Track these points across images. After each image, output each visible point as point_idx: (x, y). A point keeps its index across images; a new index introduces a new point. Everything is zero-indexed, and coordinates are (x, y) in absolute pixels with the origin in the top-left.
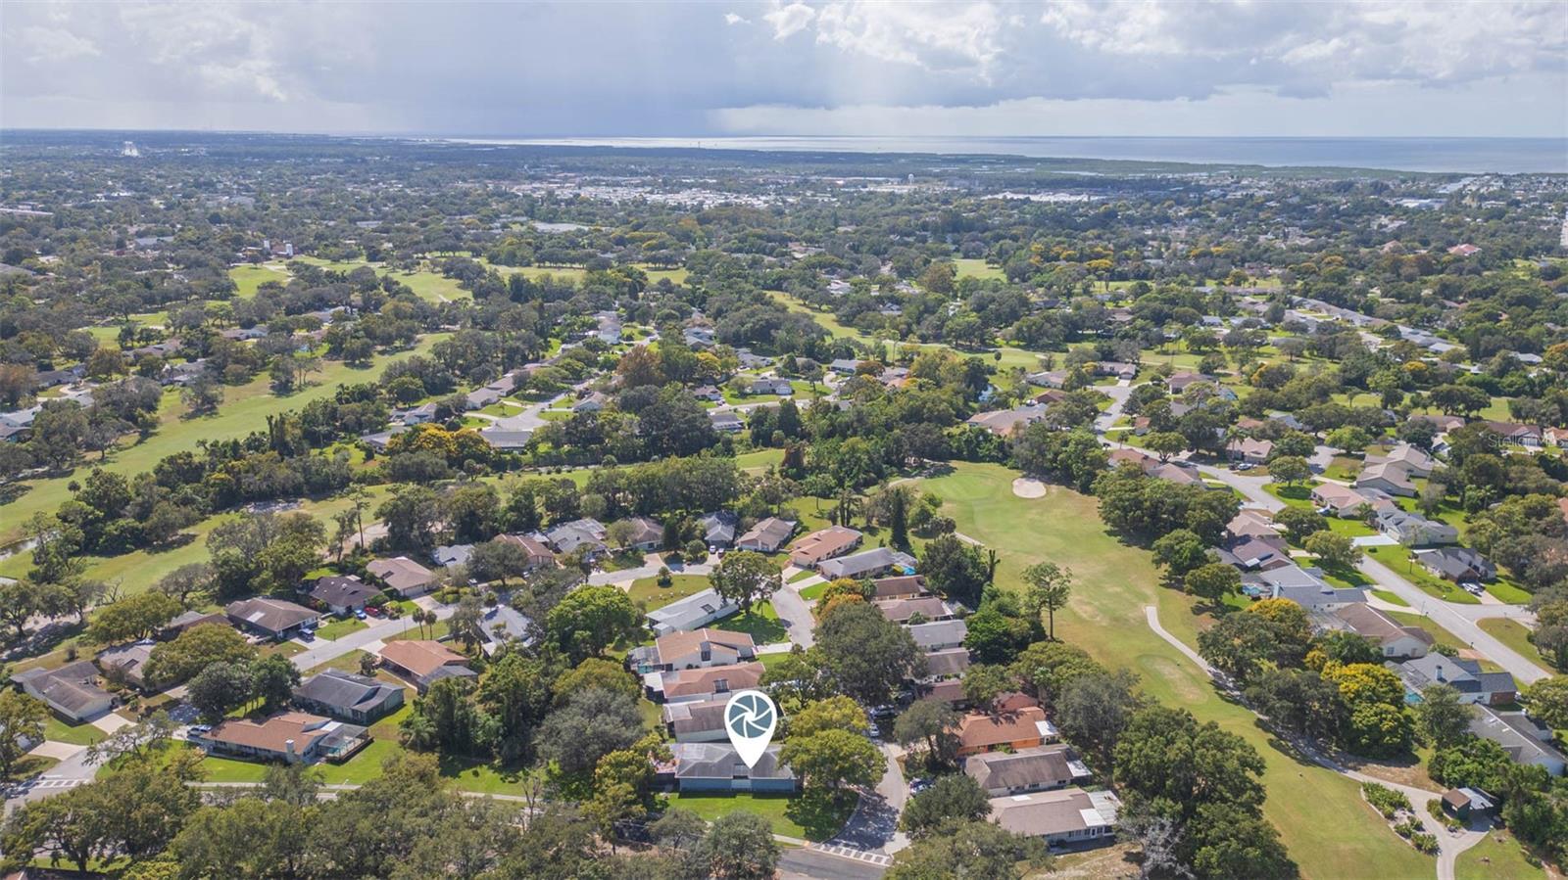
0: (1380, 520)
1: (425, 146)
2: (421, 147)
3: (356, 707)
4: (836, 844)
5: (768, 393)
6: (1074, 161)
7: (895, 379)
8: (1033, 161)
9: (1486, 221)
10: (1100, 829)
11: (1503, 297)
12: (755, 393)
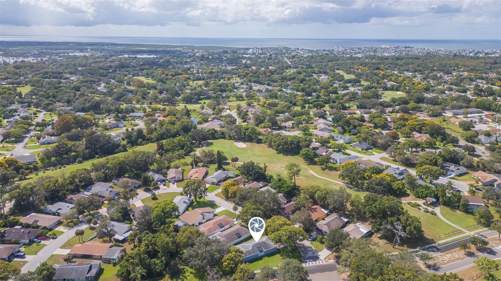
0: (335, 138)
3: (88, 275)
4: (306, 262)
5: (116, 128)
6: (135, 45)
7: (159, 117)
8: (122, 45)
9: (268, 60)
10: (368, 232)
11: (298, 79)
12: (111, 128)
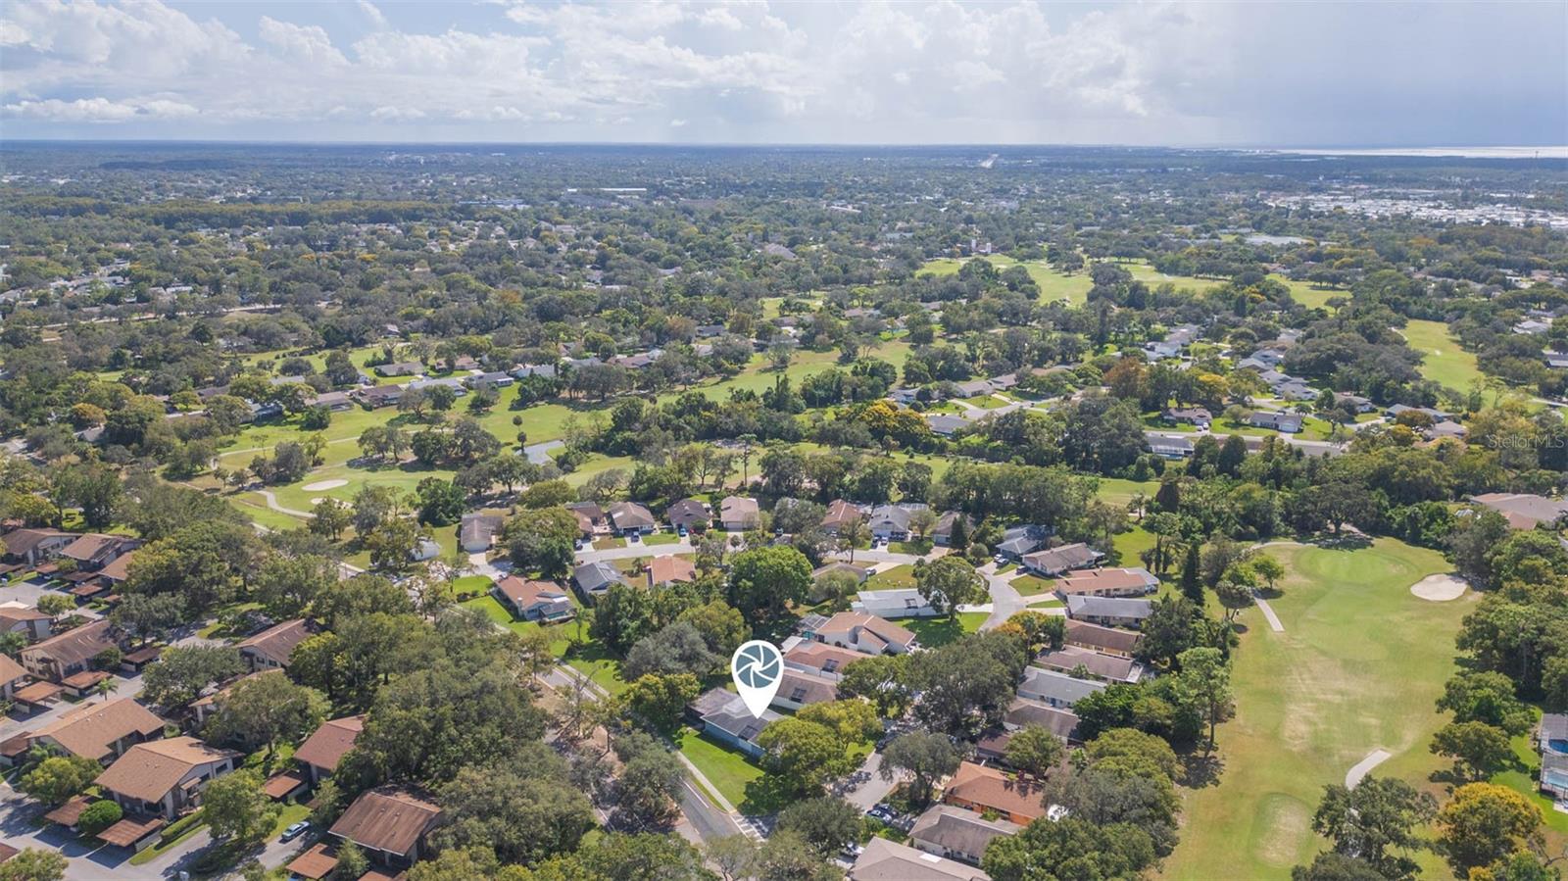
1: (1257, 157)
2: (1250, 157)
12: (1252, 425)
